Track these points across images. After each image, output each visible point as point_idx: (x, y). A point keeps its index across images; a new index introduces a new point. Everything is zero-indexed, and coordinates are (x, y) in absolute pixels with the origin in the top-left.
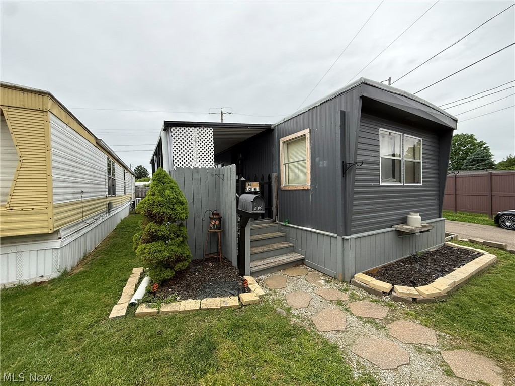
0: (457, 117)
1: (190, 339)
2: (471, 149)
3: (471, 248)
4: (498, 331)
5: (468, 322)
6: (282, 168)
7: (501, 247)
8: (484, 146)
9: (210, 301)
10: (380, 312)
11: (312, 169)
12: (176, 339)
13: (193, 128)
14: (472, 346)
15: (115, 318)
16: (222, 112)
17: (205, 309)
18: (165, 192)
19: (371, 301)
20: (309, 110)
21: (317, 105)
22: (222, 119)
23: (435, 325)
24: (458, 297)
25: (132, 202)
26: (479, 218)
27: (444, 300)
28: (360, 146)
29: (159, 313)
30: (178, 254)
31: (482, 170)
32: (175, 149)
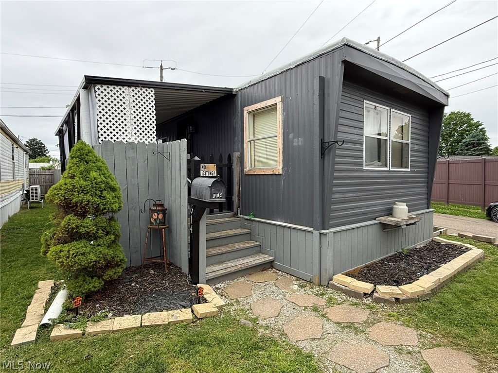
0: (449, 92)
1: (131, 362)
2: (467, 131)
3: (459, 243)
4: (478, 326)
5: (449, 319)
6: (247, 145)
7: (489, 241)
8: (480, 127)
9: (154, 316)
10: (361, 315)
11: (284, 148)
12: (111, 363)
13: (127, 88)
14: (452, 342)
15: (20, 345)
16: (161, 66)
17: (147, 326)
18: (89, 174)
19: (351, 305)
20: (282, 72)
21: (291, 67)
22: (162, 77)
23: (417, 325)
24: (442, 295)
25: (25, 192)
26: (472, 211)
27: (428, 299)
28: (341, 121)
29: (83, 334)
30: (109, 258)
31: (478, 155)
32: (101, 115)
